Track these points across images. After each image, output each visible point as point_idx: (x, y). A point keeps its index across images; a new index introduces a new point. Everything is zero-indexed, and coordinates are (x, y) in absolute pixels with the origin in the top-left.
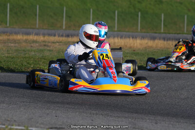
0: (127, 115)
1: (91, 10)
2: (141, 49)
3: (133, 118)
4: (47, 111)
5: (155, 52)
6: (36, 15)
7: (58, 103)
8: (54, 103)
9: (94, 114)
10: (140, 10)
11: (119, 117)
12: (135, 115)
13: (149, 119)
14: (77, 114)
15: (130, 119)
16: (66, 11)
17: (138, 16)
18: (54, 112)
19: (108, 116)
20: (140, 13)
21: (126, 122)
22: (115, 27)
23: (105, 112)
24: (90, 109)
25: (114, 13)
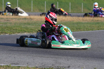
0: (52, 56)
1: (32, 1)
2: (59, 21)
3: (56, 58)
4: (10, 55)
5: (66, 23)
6: (2, 4)
7: (15, 51)
8: (13, 51)
9: (34, 56)
10: (58, 1)
11: (48, 57)
12: (56, 56)
13: (64, 58)
14: (26, 56)
15: (54, 59)
16: (18, 2)
17: (57, 4)
18: (13, 55)
19: (42, 57)
20: (58, 3)
21: (52, 60)
22: (45, 10)
23: (41, 55)
24: (33, 53)
25: (44, 2)
